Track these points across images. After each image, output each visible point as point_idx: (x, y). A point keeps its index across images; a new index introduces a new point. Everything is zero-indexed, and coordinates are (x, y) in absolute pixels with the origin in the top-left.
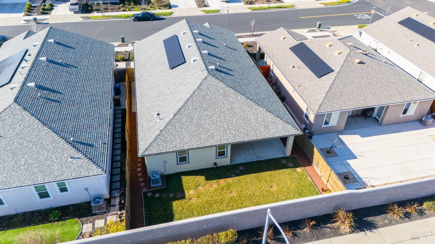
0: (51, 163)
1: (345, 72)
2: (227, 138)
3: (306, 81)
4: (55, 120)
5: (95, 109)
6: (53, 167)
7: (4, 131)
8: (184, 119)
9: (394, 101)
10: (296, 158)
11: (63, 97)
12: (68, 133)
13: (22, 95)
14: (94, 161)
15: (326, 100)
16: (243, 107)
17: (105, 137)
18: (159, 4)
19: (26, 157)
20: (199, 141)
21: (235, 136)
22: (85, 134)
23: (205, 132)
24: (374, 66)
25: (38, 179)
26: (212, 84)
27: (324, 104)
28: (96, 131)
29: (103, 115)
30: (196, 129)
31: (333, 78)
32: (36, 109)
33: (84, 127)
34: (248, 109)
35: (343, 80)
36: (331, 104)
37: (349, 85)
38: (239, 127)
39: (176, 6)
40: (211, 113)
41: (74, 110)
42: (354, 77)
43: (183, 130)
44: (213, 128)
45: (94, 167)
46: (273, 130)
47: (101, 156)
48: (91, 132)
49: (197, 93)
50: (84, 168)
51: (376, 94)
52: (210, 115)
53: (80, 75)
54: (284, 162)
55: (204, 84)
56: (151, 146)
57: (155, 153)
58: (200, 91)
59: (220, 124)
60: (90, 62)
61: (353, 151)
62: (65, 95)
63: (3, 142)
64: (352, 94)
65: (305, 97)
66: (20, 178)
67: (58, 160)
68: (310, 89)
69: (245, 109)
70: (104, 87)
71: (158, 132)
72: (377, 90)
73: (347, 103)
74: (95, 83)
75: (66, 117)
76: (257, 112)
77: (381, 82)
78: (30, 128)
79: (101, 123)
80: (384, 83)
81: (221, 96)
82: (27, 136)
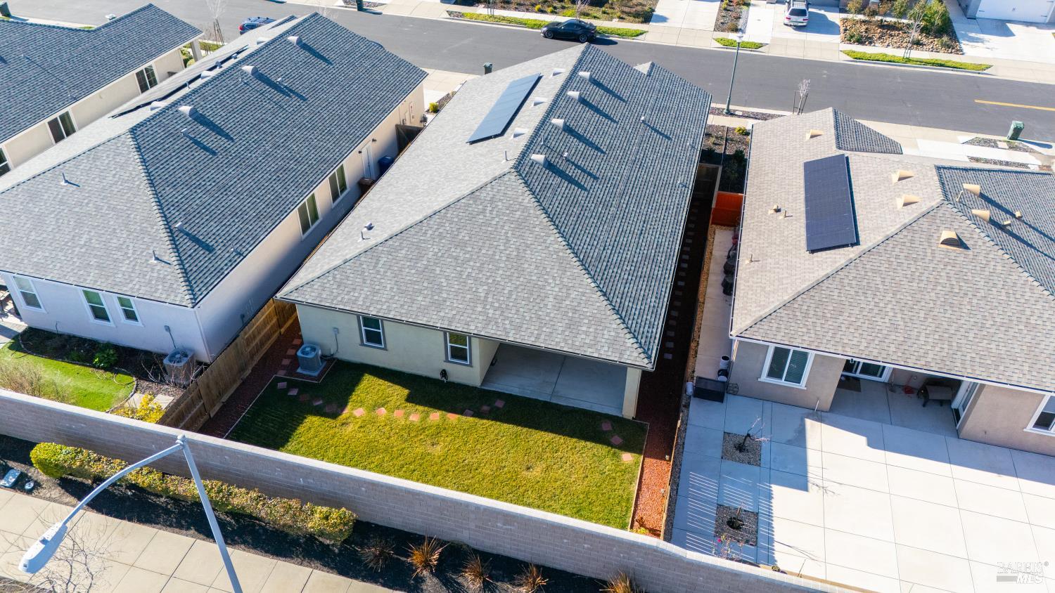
0: (121, 257)
1: (888, 256)
2: (468, 319)
3: (778, 252)
4: (178, 183)
5: (275, 186)
6: (121, 265)
7: (87, 178)
8: (403, 252)
9: (1001, 376)
10: (644, 431)
11: (229, 146)
12: (184, 213)
13: (154, 123)
14: (189, 278)
15: (786, 312)
16: (546, 262)
17: (252, 242)
18: (627, 9)
19: (92, 234)
20: (406, 307)
21: (488, 321)
22: (215, 225)
23: (430, 293)
24: (993, 263)
25: (88, 278)
26: (508, 192)
27: (773, 321)
28: (242, 226)
29: (283, 202)
30: (415, 279)
31: (843, 262)
32: (160, 153)
33: (224, 213)
34: (555, 271)
35: (870, 274)
36: (793, 324)
37: (878, 293)
38: (511, 304)
39: (663, 19)
40: (467, 256)
41: (230, 175)
42: (909, 276)
43: (388, 274)
44: (453, 290)
45: (182, 288)
46: (583, 336)
47: (212, 273)
48: (230, 225)
49: (463, 204)
50: (165, 285)
51: (950, 340)
52: (462, 258)
53: (299, 115)
54: (606, 426)
55: (489, 189)
56: (307, 286)
57: (309, 301)
58: (471, 202)
59: (473, 285)
60: (343, 96)
61: (810, 469)
62: (238, 144)
63: (76, 196)
64: (874, 319)
65: (744, 290)
66: (65, 266)
67: (135, 256)
68: (768, 274)
69: (548, 270)
70: (332, 151)
71: (338, 262)
72: (961, 330)
73: (843, 337)
74: (318, 138)
75: (203, 183)
76: (570, 285)
77: (991, 311)
78: (126, 185)
79: (265, 214)
80: (1001, 317)
81: (512, 226)
82: (115, 196)
